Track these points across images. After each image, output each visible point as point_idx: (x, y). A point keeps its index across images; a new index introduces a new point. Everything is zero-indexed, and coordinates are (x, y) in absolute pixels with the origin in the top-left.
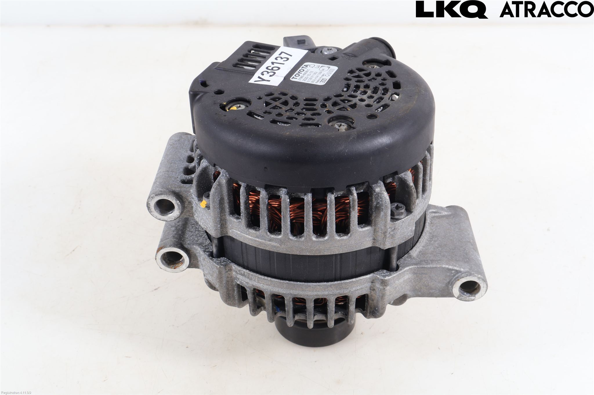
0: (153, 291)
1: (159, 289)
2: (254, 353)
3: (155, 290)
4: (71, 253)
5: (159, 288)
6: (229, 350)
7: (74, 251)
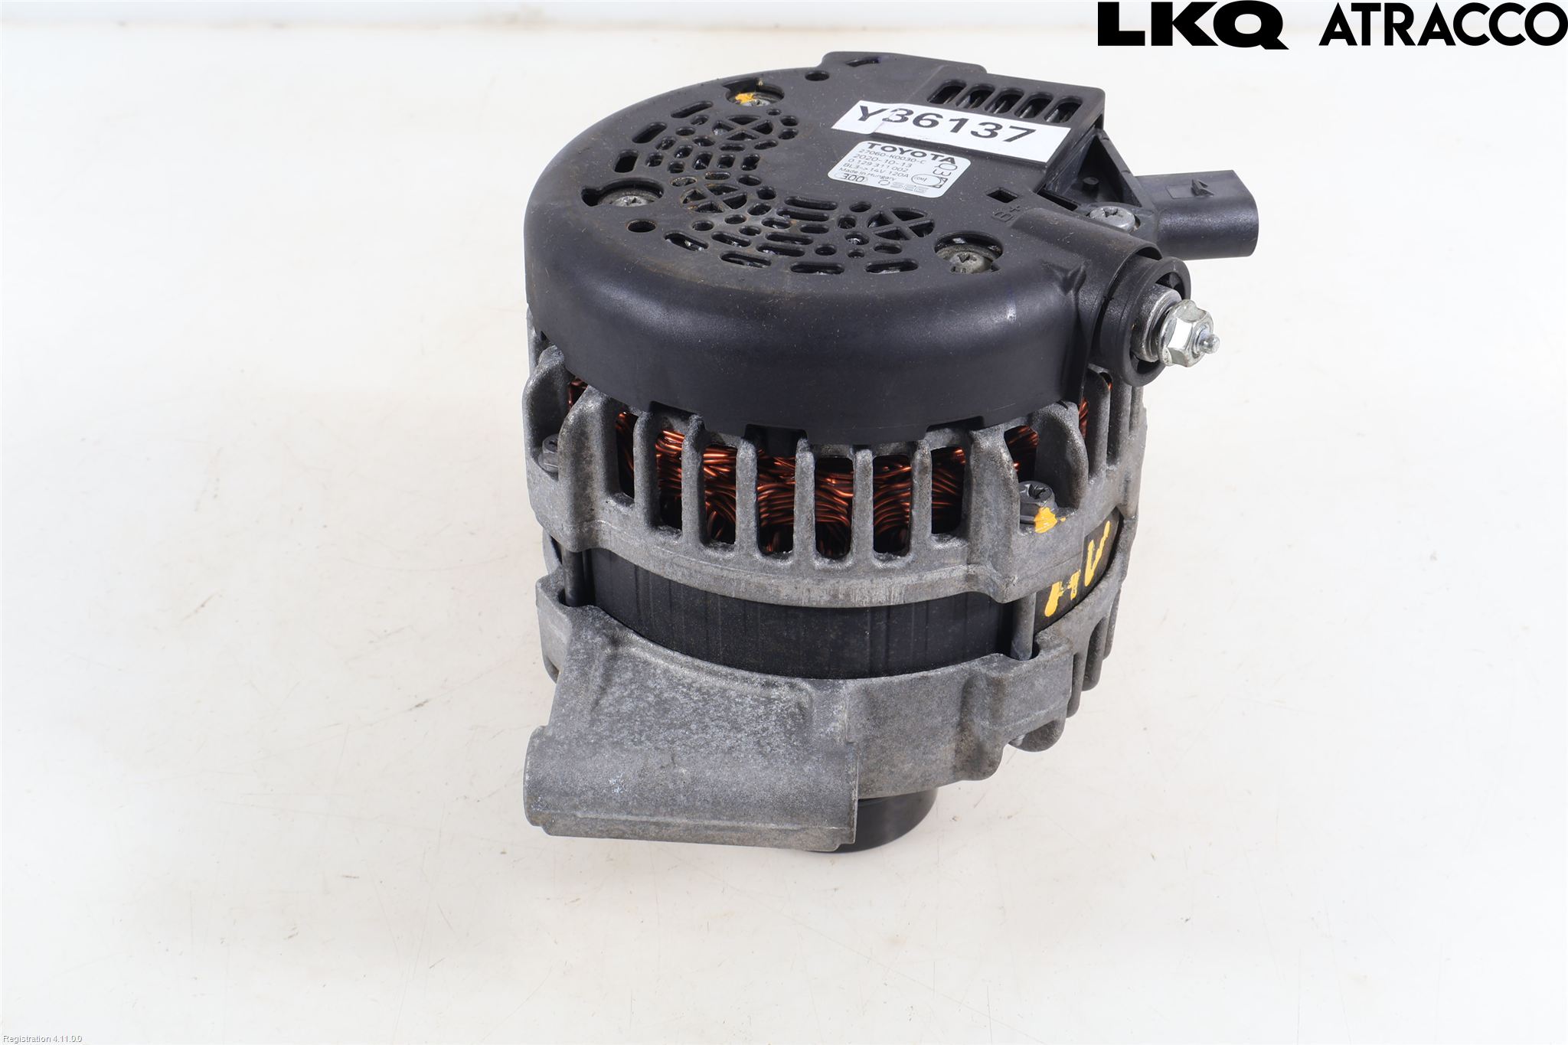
0: (411, 710)
1: (426, 704)
2: (676, 866)
3: (417, 706)
4: (196, 611)
5: (426, 702)
6: (612, 860)
7: (203, 606)
